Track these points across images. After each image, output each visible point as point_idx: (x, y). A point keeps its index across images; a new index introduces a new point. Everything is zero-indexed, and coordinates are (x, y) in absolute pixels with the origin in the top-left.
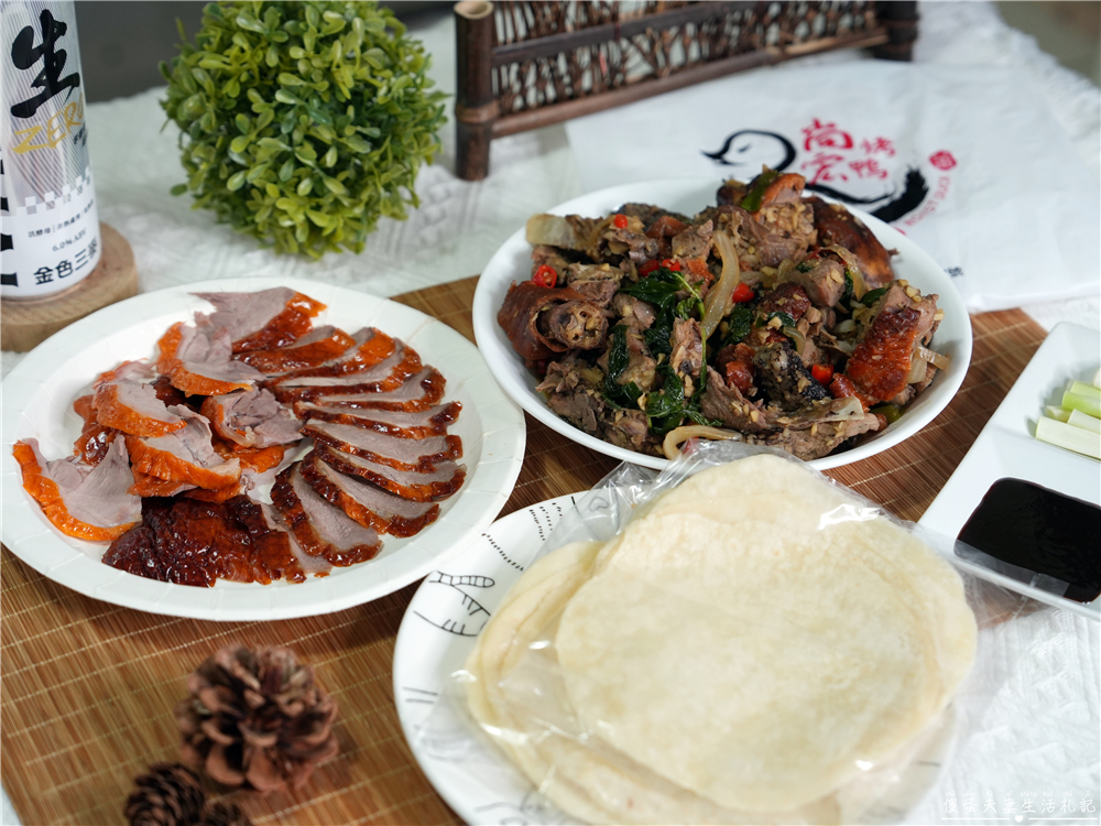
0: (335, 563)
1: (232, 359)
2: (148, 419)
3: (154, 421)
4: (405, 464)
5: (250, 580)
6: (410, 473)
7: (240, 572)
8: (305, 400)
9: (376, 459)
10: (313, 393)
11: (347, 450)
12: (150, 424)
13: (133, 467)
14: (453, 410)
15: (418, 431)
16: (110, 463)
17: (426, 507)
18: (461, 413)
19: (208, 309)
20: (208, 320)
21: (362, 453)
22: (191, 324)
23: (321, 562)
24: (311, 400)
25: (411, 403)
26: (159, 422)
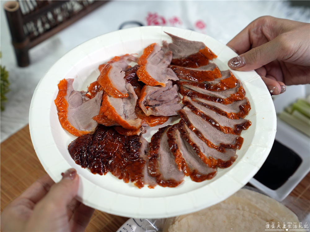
0: (159, 183)
1: (169, 67)
2: (114, 88)
3: (116, 90)
4: (213, 145)
5: (120, 178)
6: (213, 150)
7: (118, 173)
8: (188, 96)
9: (202, 138)
10: (194, 94)
11: (191, 129)
12: (115, 90)
13: (101, 107)
14: (247, 124)
15: (227, 129)
16: (95, 100)
17: (211, 170)
18: (250, 127)
19: (169, 41)
20: (168, 45)
21: (197, 132)
22: (161, 45)
23: (153, 181)
24: (191, 97)
25: (231, 114)
26: (118, 91)
